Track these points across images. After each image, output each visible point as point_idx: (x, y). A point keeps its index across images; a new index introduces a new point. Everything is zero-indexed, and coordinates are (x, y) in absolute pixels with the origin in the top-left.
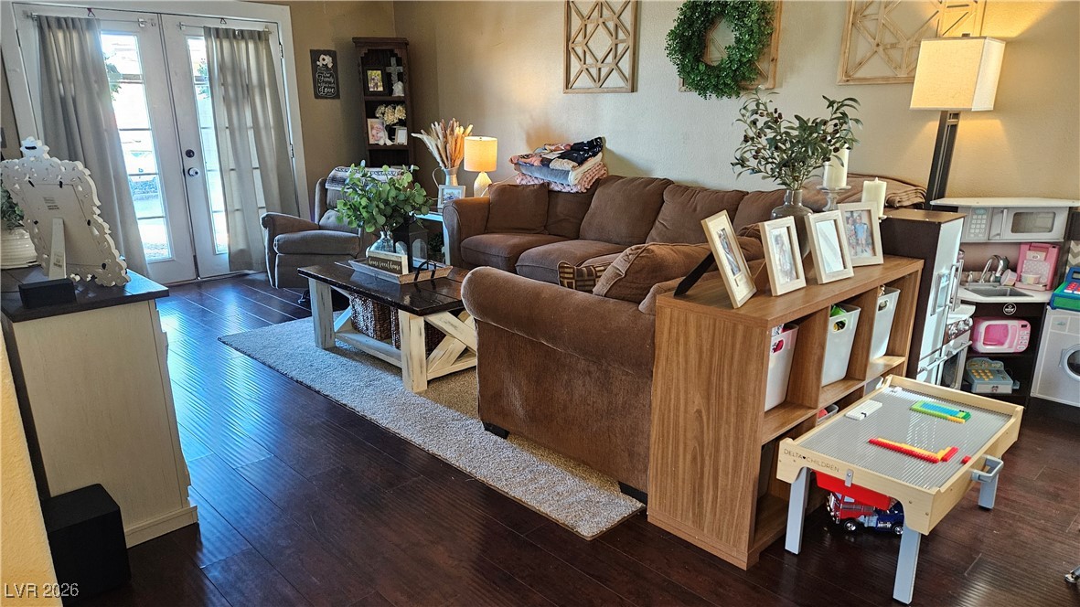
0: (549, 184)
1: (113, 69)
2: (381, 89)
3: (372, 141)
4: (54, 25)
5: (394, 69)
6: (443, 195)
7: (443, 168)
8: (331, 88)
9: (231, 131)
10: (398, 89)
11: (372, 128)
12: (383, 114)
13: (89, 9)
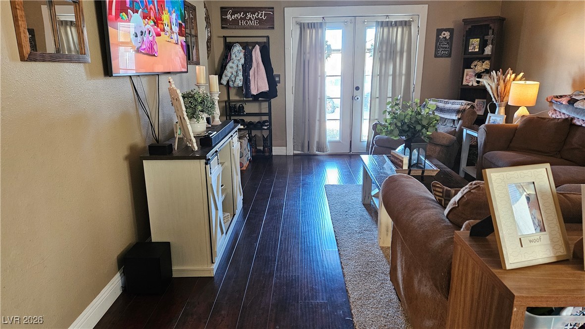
1: (329, 46)
2: (477, 50)
3: (465, 83)
4: (306, 27)
5: (489, 37)
6: (489, 120)
7: (495, 102)
8: (446, 51)
9: (380, 76)
10: (488, 50)
11: (467, 75)
12: (475, 66)
13: (323, 18)
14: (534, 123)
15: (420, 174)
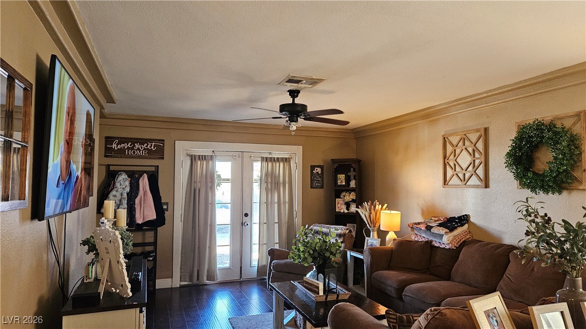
0: (431, 241)
1: (219, 176)
2: (344, 183)
3: (337, 210)
4: (197, 158)
5: (352, 174)
6: (367, 243)
7: (369, 227)
8: (319, 183)
9: (267, 204)
10: (353, 184)
11: (338, 203)
12: (344, 196)
13: (213, 151)
14: (404, 245)
15: (335, 299)
